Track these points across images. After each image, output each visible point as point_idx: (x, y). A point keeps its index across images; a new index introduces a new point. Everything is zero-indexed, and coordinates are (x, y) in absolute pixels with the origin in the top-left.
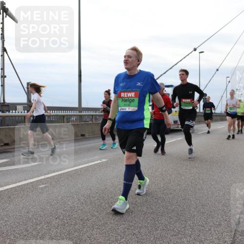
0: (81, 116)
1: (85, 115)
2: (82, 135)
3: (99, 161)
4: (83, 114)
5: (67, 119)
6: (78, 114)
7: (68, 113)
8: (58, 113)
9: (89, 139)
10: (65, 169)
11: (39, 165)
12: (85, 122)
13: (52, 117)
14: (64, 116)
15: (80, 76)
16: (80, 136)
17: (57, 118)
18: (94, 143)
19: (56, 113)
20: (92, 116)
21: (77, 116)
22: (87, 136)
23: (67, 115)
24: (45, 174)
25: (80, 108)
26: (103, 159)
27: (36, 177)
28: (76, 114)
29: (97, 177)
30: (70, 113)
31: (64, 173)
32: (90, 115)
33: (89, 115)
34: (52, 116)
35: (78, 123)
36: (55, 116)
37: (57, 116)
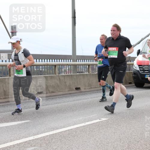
0: (75, 66)
1: (81, 65)
2: (77, 89)
3: (98, 121)
4: (77, 63)
5: (59, 70)
6: (72, 63)
7: (60, 63)
8: (48, 63)
9: (85, 93)
10: (57, 129)
11: (27, 123)
12: (80, 73)
13: (41, 67)
14: (55, 66)
15: (74, 17)
16: (75, 89)
17: (47, 68)
18: (91, 98)
19: (46, 62)
20: (89, 66)
21: (70, 65)
22: (82, 89)
23: (59, 65)
24: (34, 135)
25: (74, 57)
26: (102, 118)
27: (23, 137)
28: (69, 63)
29: (95, 139)
30: (63, 63)
31: (56, 134)
32: (87, 65)
33: (85, 65)
34: (42, 65)
35: (72, 74)
36: (44, 65)
37: (47, 65)
